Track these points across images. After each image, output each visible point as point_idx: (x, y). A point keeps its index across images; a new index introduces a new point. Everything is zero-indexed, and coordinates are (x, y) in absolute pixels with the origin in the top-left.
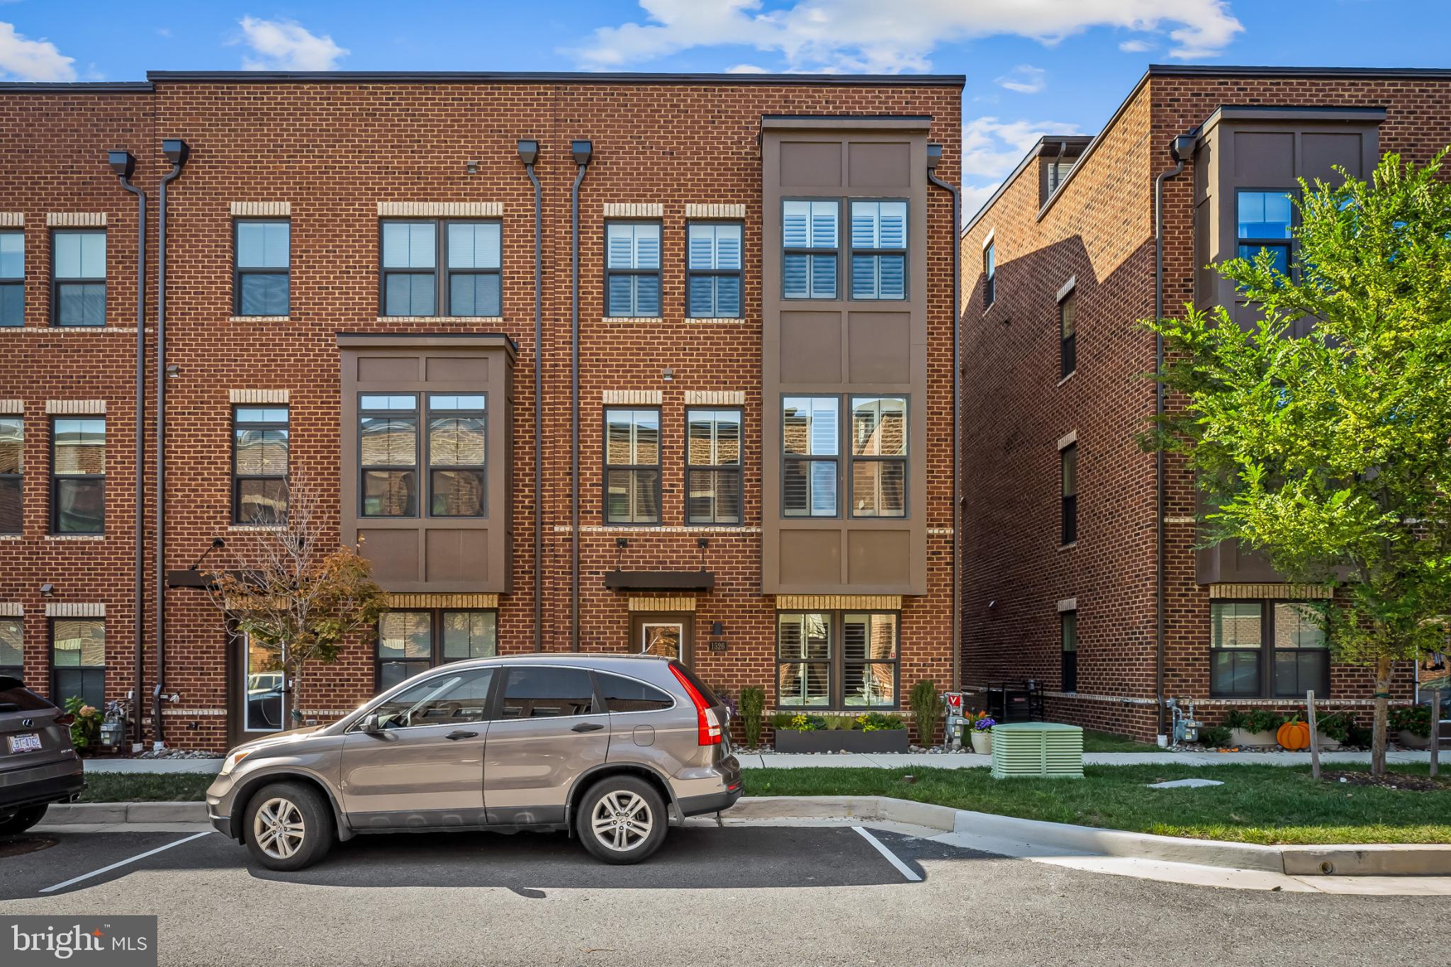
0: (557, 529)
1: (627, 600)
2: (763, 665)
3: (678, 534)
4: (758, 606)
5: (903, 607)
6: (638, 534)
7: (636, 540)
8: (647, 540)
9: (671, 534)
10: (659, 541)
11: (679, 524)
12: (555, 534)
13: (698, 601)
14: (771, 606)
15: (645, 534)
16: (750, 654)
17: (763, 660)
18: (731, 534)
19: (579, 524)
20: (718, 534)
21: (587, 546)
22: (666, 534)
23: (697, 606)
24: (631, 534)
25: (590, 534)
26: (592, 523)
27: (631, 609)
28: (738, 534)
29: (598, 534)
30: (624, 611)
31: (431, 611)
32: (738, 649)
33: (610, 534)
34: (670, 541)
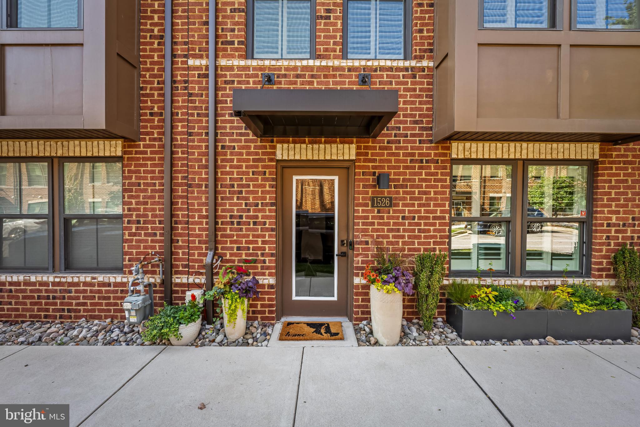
0: (191, 62)
1: (274, 147)
2: (434, 225)
3: (335, 69)
4: (429, 155)
5: (601, 156)
6: (287, 69)
7: (285, 76)
8: (298, 76)
9: (327, 68)
10: (312, 76)
11: (335, 57)
12: (189, 69)
13: (358, 148)
14: (445, 155)
15: (295, 68)
16: (419, 212)
17: (435, 218)
18: (398, 69)
19: (216, 56)
20: (382, 69)
21: (226, 82)
22: (320, 68)
23: (358, 154)
24: (280, 69)
25: (231, 68)
26: (233, 56)
27: (279, 157)
28: (406, 69)
29: (240, 68)
30: (271, 160)
31: (50, 160)
32: (404, 205)
33: (255, 69)
34: (325, 76)
